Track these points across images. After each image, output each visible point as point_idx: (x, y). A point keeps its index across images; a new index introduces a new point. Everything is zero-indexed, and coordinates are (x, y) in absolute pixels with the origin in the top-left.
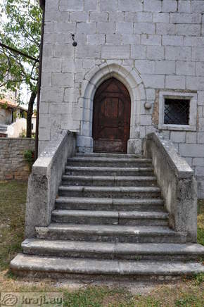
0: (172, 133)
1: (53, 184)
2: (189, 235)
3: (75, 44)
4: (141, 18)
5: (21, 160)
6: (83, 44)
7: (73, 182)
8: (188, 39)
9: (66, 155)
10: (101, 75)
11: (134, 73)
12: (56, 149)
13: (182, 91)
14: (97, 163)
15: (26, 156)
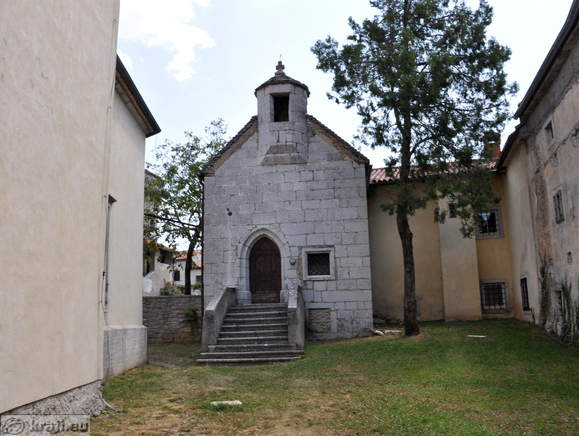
0: (316, 283)
1: (218, 321)
2: (297, 345)
3: (230, 214)
4: (283, 188)
5: (181, 320)
6: (237, 213)
7: (231, 323)
8: (323, 202)
9: (226, 305)
10: (253, 238)
11: (280, 235)
12: (217, 302)
13: (321, 247)
14: (255, 310)
15: (187, 315)
